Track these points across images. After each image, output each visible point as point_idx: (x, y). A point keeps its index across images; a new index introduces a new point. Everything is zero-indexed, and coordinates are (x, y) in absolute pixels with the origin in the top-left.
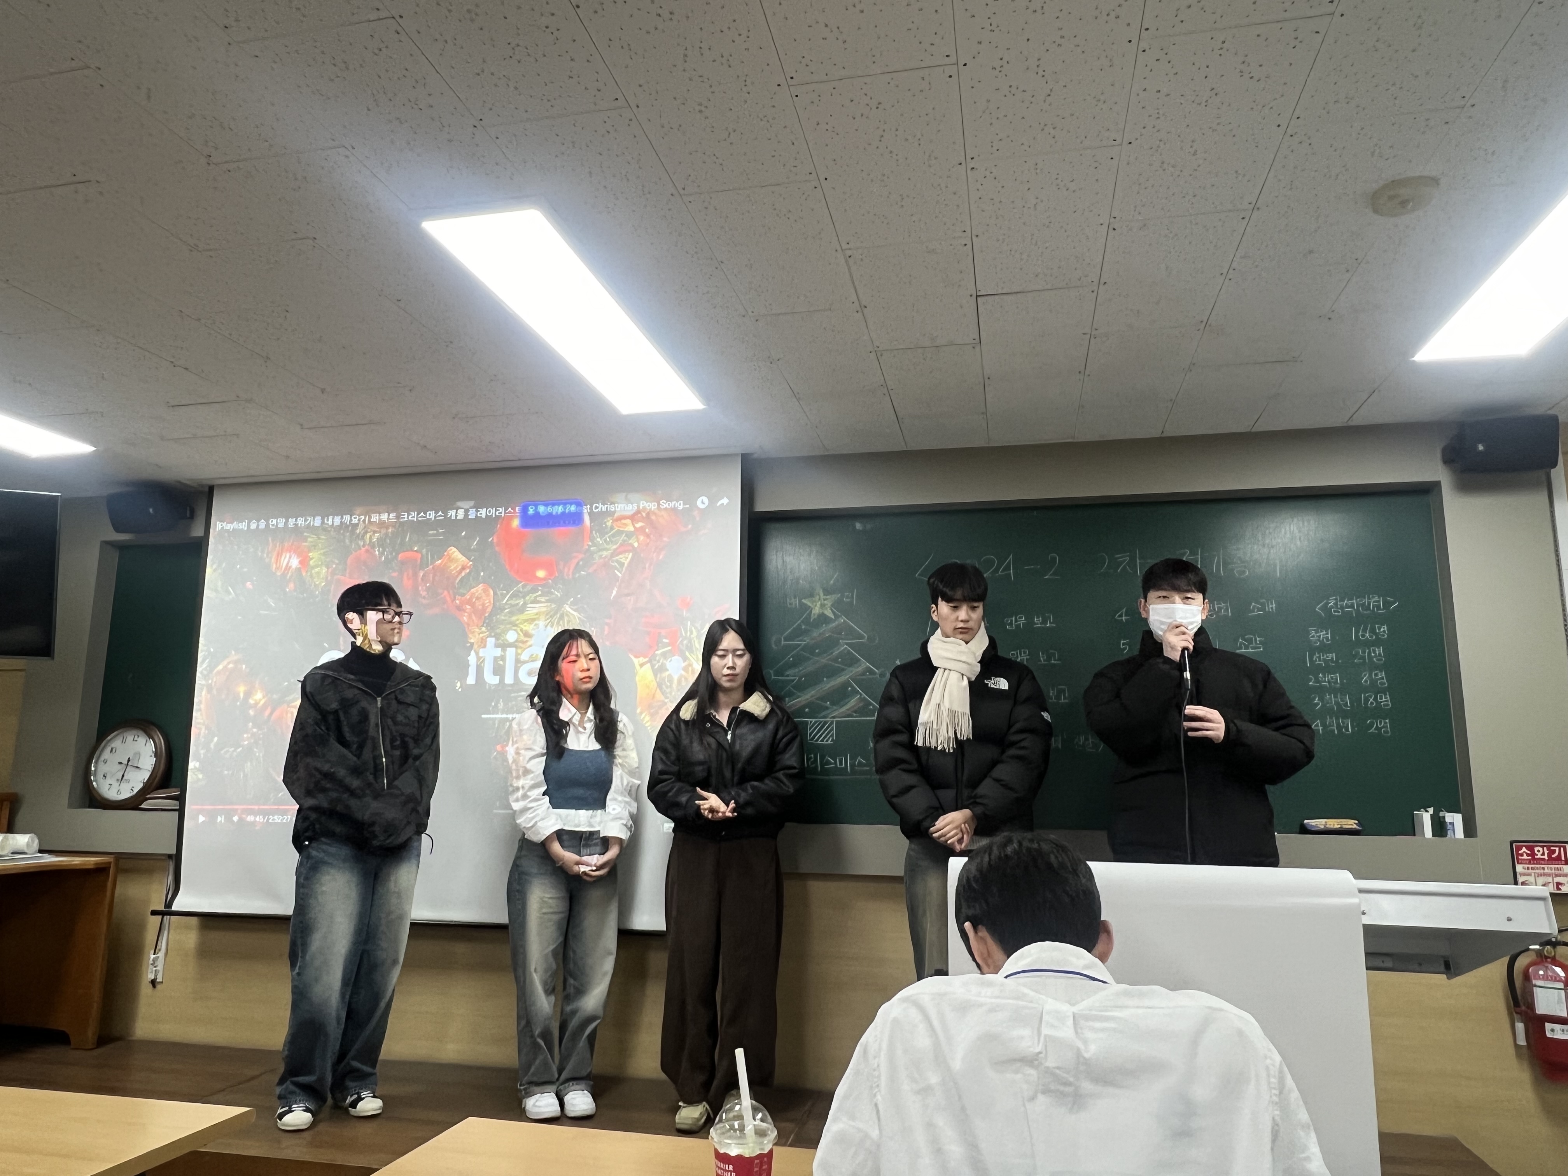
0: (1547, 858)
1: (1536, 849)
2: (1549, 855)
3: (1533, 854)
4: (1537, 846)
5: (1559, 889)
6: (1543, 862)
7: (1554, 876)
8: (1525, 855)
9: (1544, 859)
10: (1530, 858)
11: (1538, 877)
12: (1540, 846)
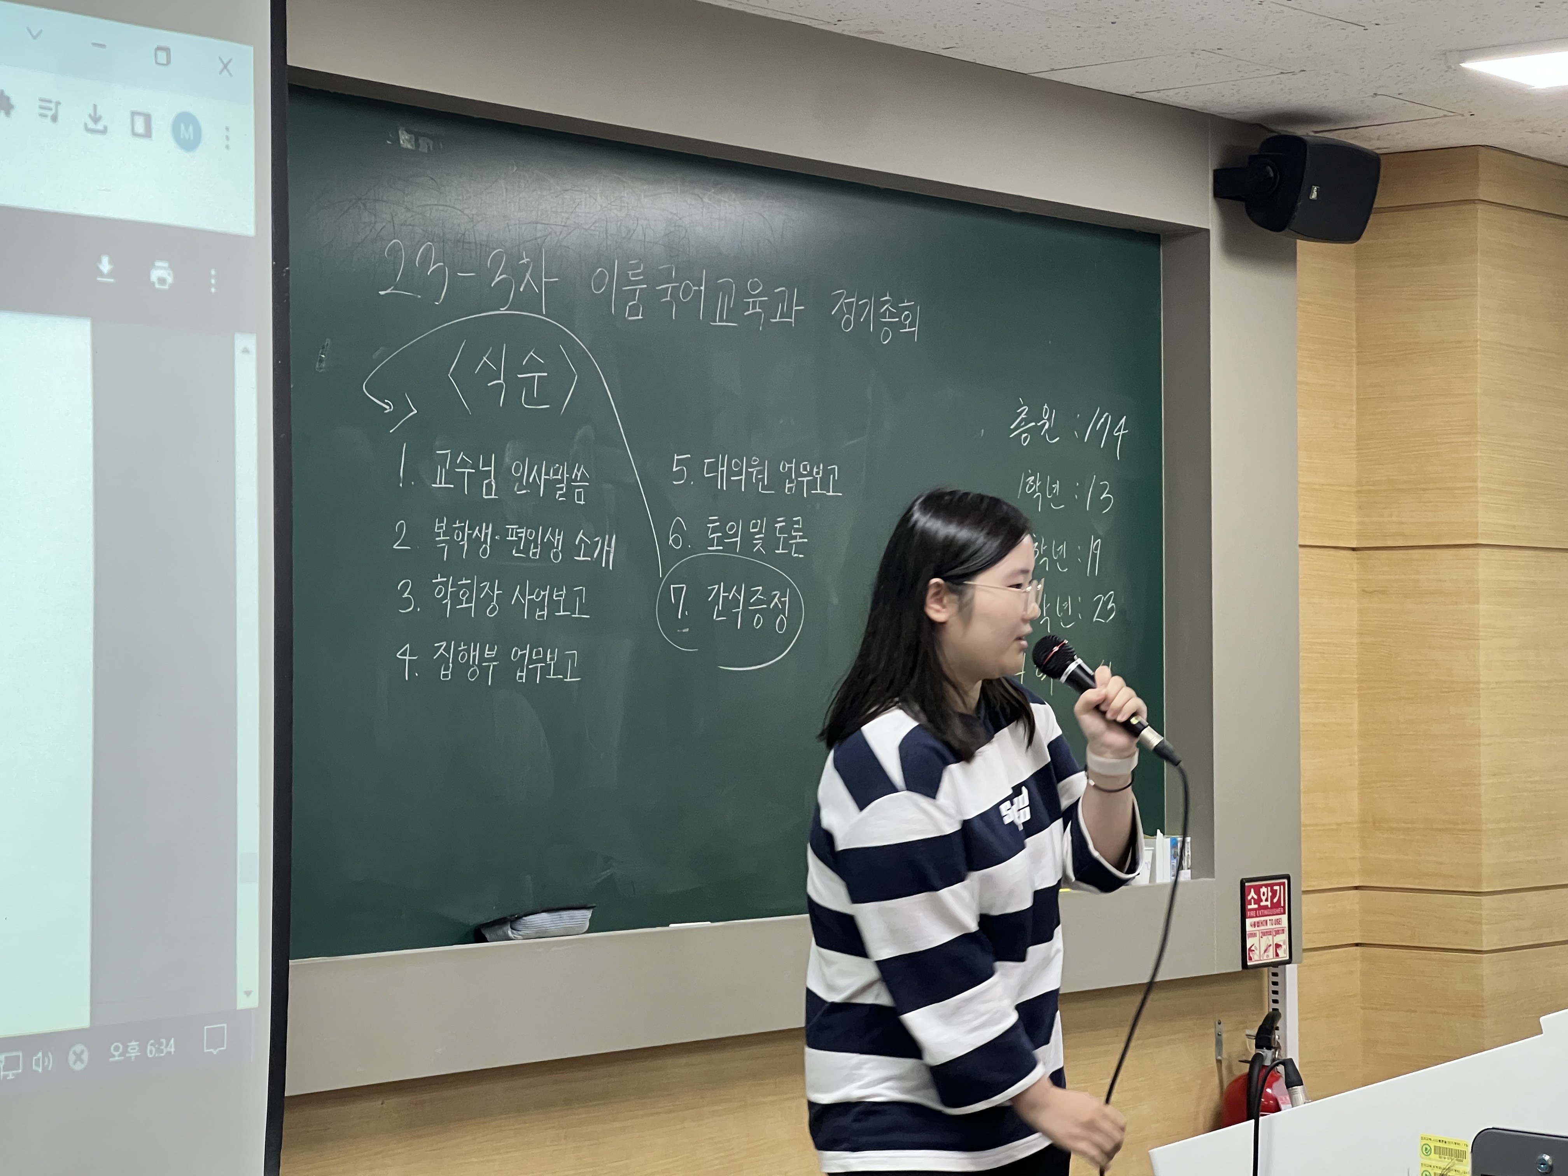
0: (1269, 906)
1: (1263, 890)
2: (1273, 897)
3: (1258, 901)
4: (1261, 886)
5: (1277, 955)
6: (1266, 912)
7: (1274, 934)
8: (1253, 901)
9: (1266, 907)
10: (1256, 906)
11: (1262, 937)
12: (1266, 886)
